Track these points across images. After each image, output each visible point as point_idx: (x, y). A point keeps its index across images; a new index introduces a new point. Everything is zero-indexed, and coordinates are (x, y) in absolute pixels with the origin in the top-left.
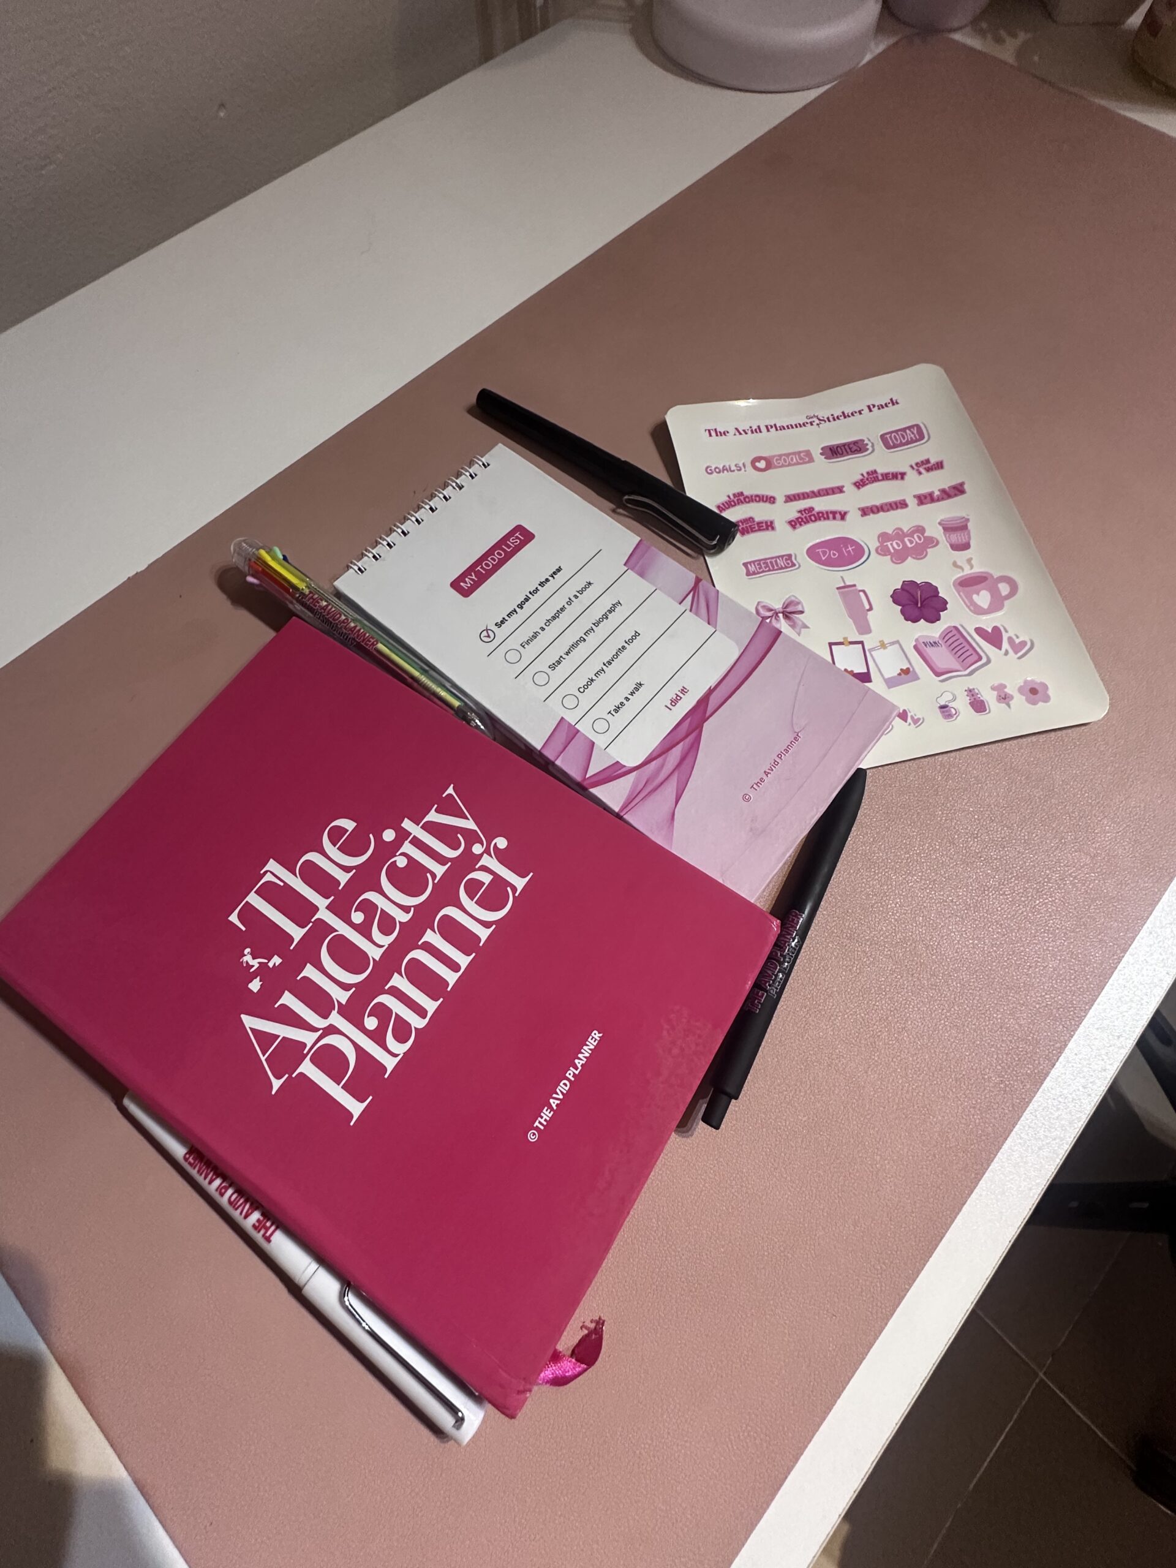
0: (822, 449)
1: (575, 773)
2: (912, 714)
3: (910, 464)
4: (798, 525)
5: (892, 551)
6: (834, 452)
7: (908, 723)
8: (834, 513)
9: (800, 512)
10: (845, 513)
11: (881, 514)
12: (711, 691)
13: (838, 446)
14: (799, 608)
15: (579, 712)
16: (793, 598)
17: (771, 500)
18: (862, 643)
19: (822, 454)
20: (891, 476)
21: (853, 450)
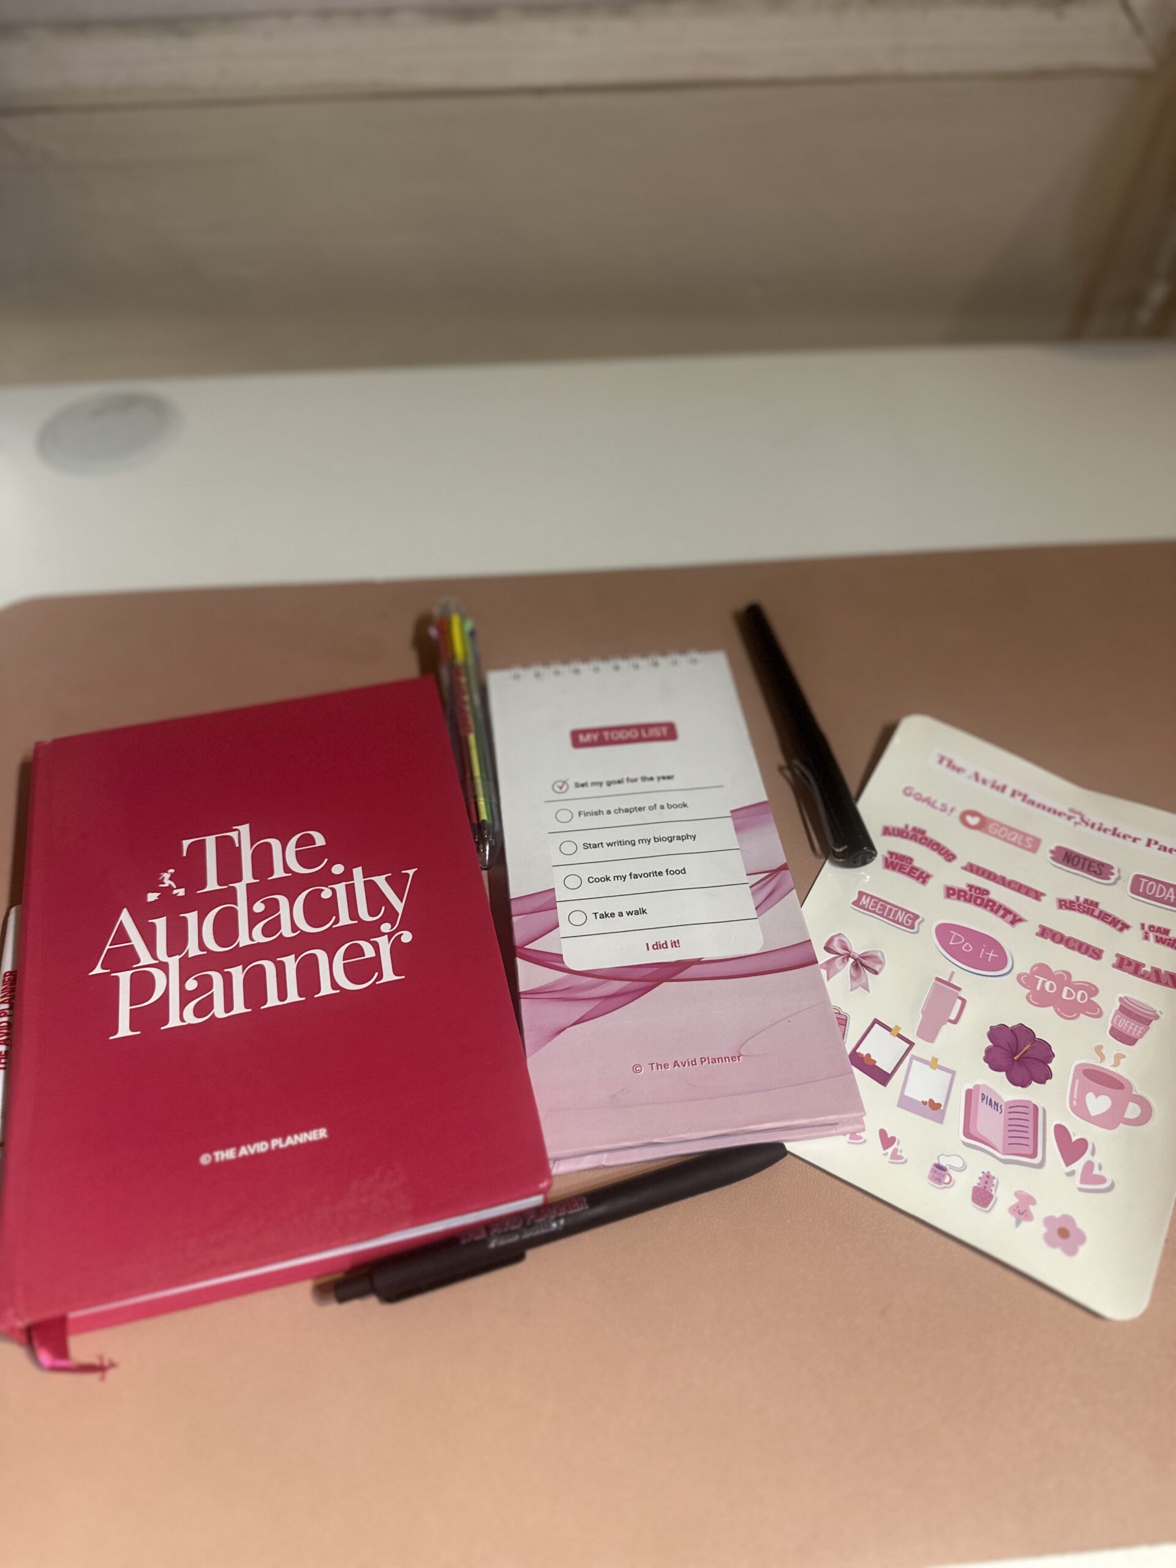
0: (1059, 848)
1: (519, 936)
2: (899, 1148)
3: (1143, 922)
4: (955, 897)
5: (1038, 988)
6: (1067, 858)
7: (885, 1152)
8: (1007, 912)
9: (971, 887)
10: (1021, 920)
11: (1062, 947)
12: (699, 962)
13: (1078, 856)
14: (877, 968)
15: (572, 895)
16: (879, 955)
17: (949, 856)
18: (911, 1044)
19: (1052, 852)
20: (1110, 919)
21: (1092, 869)
